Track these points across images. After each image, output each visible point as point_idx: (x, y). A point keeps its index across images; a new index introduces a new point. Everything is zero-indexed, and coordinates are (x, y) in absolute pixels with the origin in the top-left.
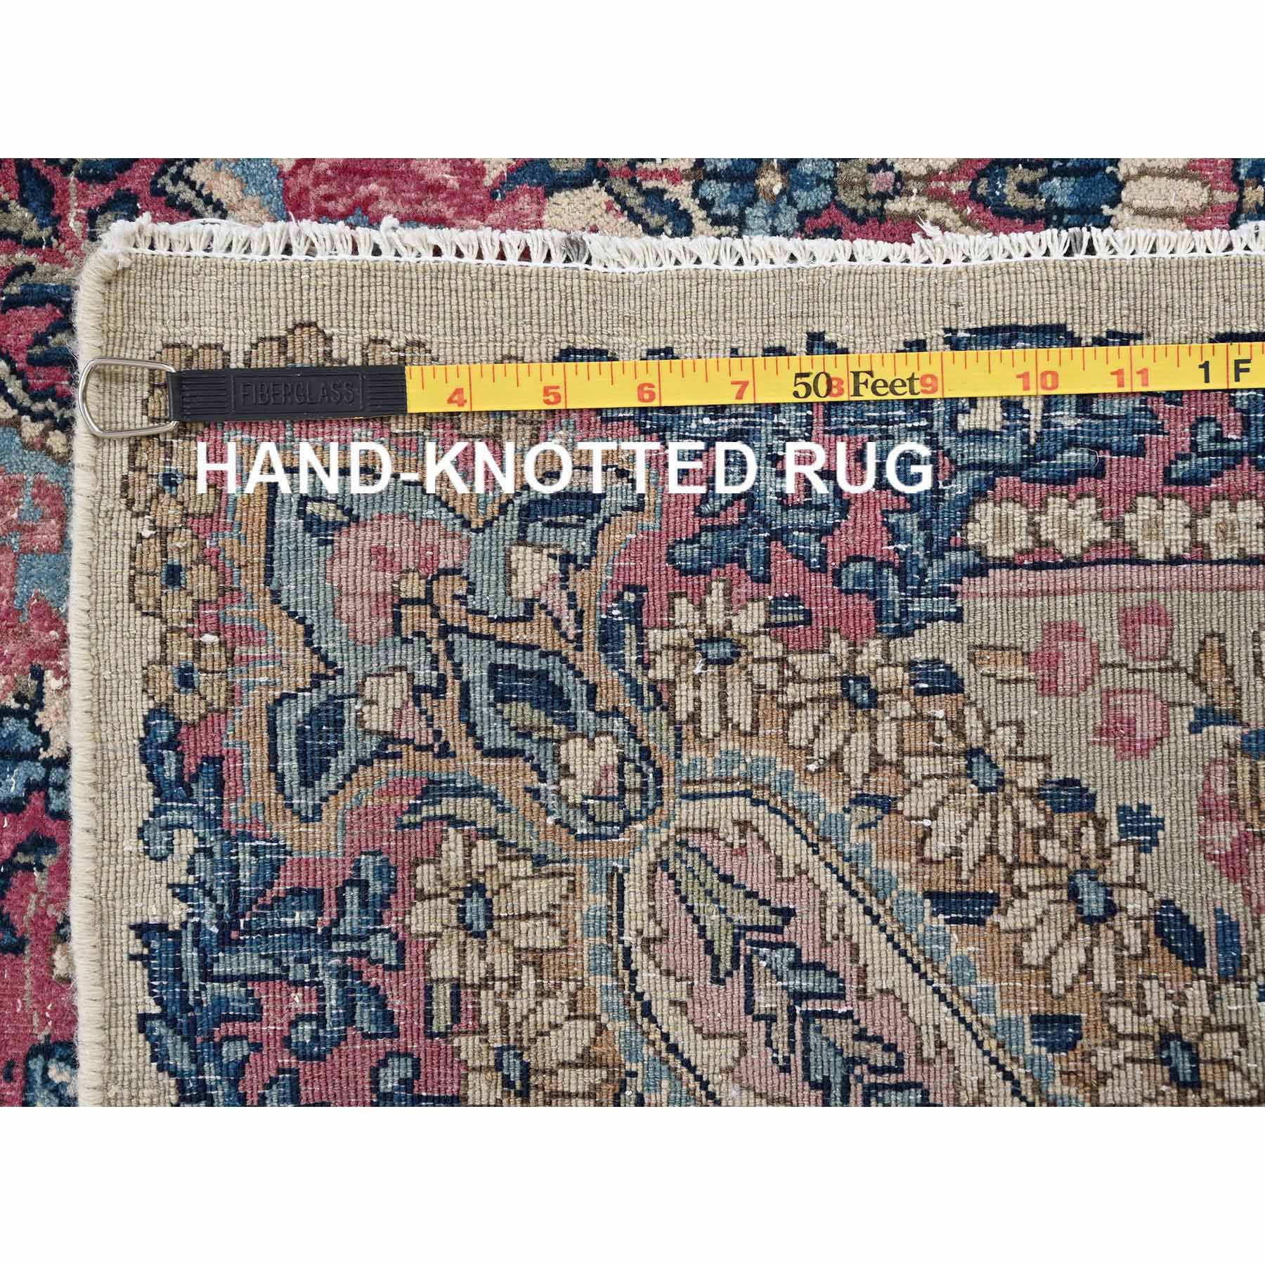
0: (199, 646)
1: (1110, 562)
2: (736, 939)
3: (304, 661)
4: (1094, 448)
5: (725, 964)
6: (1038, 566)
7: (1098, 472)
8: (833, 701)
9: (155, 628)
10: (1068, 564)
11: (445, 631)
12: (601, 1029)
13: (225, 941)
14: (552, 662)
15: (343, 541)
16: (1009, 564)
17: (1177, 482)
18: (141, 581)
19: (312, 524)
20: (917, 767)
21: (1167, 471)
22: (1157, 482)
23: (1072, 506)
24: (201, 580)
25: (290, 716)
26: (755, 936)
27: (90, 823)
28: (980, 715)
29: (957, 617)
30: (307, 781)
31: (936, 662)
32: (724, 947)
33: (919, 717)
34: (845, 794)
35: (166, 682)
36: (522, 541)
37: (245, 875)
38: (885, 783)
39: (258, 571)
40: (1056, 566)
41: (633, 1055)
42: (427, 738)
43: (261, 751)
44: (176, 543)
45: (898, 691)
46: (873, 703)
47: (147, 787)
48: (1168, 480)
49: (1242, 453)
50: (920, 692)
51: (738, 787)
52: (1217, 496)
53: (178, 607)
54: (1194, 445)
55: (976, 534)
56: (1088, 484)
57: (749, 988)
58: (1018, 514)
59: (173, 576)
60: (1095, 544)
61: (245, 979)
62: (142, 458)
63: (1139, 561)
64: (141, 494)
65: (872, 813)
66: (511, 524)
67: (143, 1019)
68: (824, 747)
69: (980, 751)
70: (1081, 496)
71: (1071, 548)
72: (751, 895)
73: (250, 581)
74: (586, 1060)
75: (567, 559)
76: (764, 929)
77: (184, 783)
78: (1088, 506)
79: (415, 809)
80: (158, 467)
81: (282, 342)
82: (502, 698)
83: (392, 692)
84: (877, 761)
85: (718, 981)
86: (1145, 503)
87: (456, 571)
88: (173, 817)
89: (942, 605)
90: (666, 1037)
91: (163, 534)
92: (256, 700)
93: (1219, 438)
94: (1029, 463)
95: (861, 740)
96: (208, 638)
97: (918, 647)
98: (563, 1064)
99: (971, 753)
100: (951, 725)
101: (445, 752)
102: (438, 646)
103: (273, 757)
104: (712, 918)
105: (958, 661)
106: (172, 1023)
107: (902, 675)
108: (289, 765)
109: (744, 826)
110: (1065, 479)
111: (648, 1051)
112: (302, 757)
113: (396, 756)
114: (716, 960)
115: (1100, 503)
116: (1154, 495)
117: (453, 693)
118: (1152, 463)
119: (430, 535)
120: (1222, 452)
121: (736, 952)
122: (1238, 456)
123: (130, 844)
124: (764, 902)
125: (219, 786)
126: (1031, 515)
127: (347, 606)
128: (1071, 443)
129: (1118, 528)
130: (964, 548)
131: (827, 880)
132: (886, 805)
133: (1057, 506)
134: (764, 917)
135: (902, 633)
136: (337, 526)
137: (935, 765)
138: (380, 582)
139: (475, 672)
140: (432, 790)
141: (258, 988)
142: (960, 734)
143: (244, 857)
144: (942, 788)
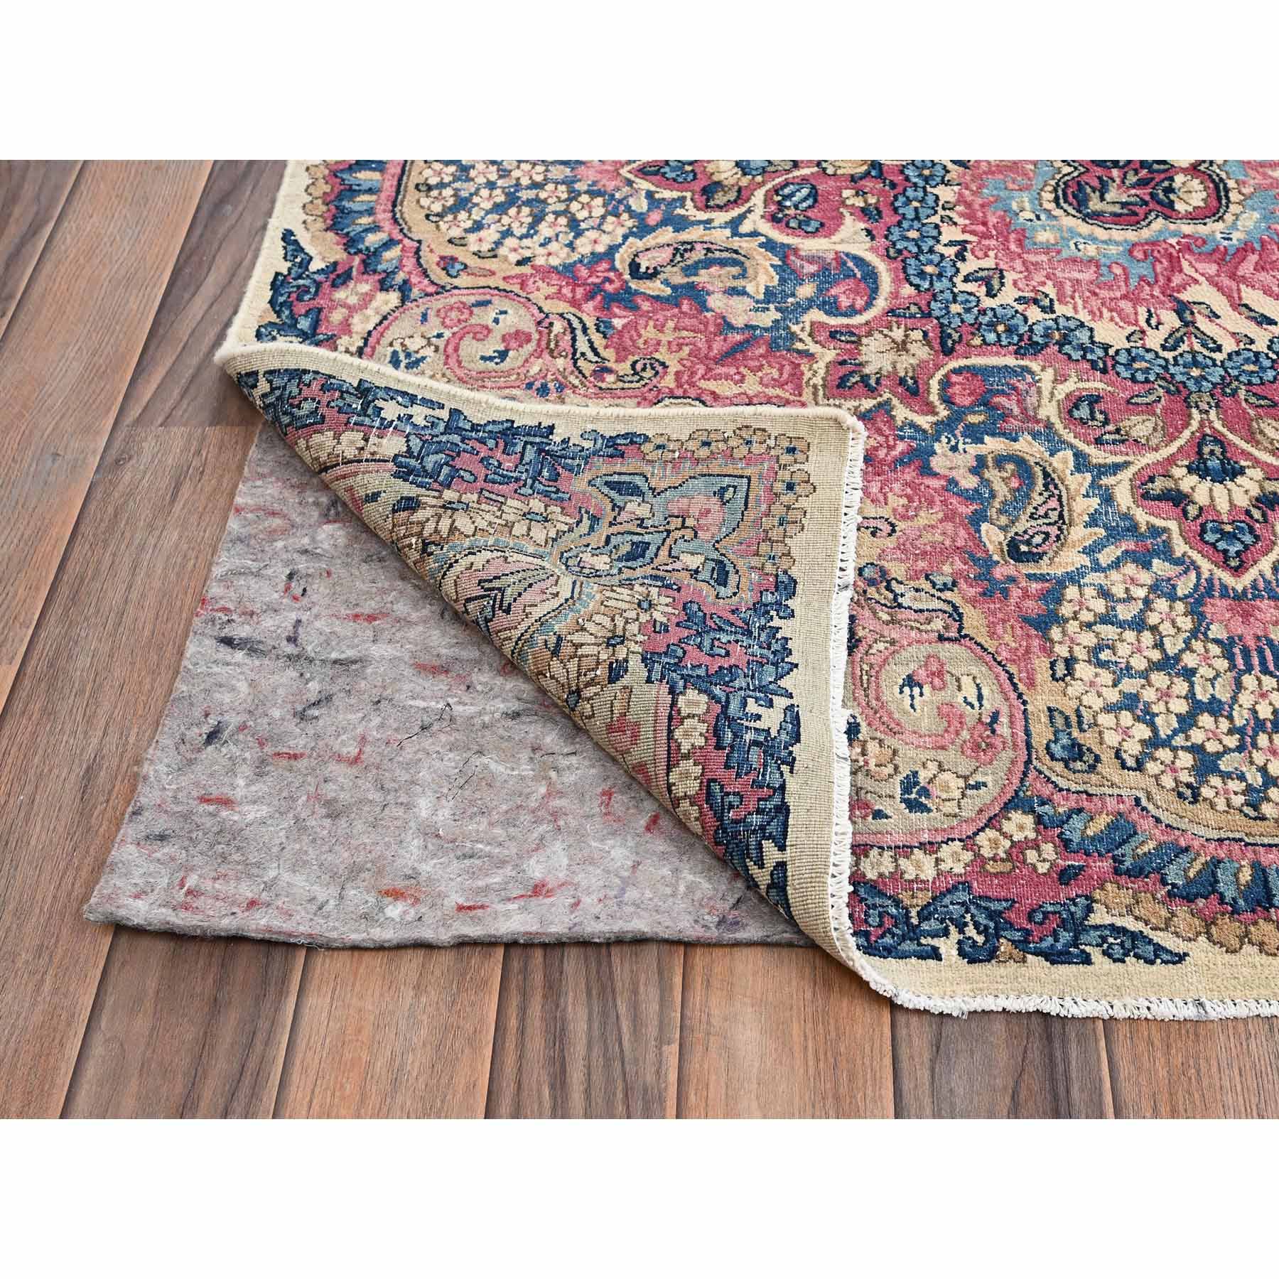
0: (674, 451)
1: (669, 753)
2: (499, 589)
3: (663, 485)
4: (732, 747)
5: (487, 585)
6: (670, 718)
7: (719, 747)
8: (613, 631)
9: (684, 438)
10: (670, 732)
11: (669, 532)
12: (467, 536)
13: (540, 451)
14: (647, 560)
15: (715, 499)
16: (674, 704)
17: (708, 787)
18: (706, 434)
19: (723, 490)
20: (572, 666)
21: (714, 781)
22: (709, 775)
23: (701, 734)
24: (704, 452)
25: (638, 481)
26: (499, 597)
27: (602, 413)
28: (596, 694)
29: (649, 681)
30: (606, 483)
31: (626, 671)
32: (496, 584)
33: (598, 663)
34: (564, 632)
35: (659, 441)
36: (707, 559)
37: (569, 461)
38: (566, 650)
39: (705, 471)
40: (669, 726)
41: (451, 548)
42: (619, 520)
43: (624, 470)
44: (721, 445)
45: (613, 655)
46: (608, 645)
47: (614, 434)
48: (710, 781)
49: (722, 820)
50: (611, 663)
51: (576, 595)
52: (701, 808)
53: (691, 445)
54: (728, 794)
55: (692, 694)
56: (713, 741)
57: (476, 598)
58: (701, 709)
59: (706, 444)
60: (679, 746)
61: (523, 454)
62: (759, 433)
63: (669, 770)
64: (744, 433)
65: (551, 646)
66: (715, 555)
67: (513, 422)
68: (589, 626)
69: (579, 696)
70: (706, 738)
71: (678, 734)
72: (520, 595)
73: (701, 468)
74: (453, 529)
75: (697, 572)
76: (502, 600)
77: (615, 446)
78: (701, 742)
79: (587, 512)
80: (755, 438)
81: (808, 482)
82: (633, 544)
83: (643, 511)
84: (578, 646)
85: (480, 582)
86: (699, 769)
87: (696, 536)
88: (600, 441)
89: (656, 675)
90: (456, 561)
91: (725, 440)
92: (647, 469)
93: (731, 806)
94: (727, 718)
95: (592, 640)
96: (677, 454)
97: (635, 663)
98: (454, 521)
99: (578, 691)
100: (592, 679)
101: (611, 524)
102: (661, 528)
103: (620, 474)
104: (511, 579)
105: (625, 680)
106: (508, 429)
107: (621, 656)
108: (616, 478)
109: (557, 595)
110: (717, 732)
111: (451, 554)
112: (619, 483)
113: (613, 510)
114: (490, 581)
115: (701, 748)
116: (702, 775)
117: (639, 530)
118: (720, 773)
119: (714, 529)
120: (723, 809)
121: (493, 589)
122: (721, 819)
123: (590, 427)
124: (515, 600)
125: (611, 456)
126: (699, 716)
127: (685, 500)
128: (735, 735)
129: (686, 757)
130: (685, 687)
131: (522, 627)
132: (555, 652)
133: (703, 728)
134: (508, 600)
135: (644, 660)
136: (722, 497)
137: (573, 675)
138: (694, 511)
139: (647, 538)
140: (595, 519)
141: (518, 456)
142: (588, 685)
143: (577, 461)
144: (563, 680)
